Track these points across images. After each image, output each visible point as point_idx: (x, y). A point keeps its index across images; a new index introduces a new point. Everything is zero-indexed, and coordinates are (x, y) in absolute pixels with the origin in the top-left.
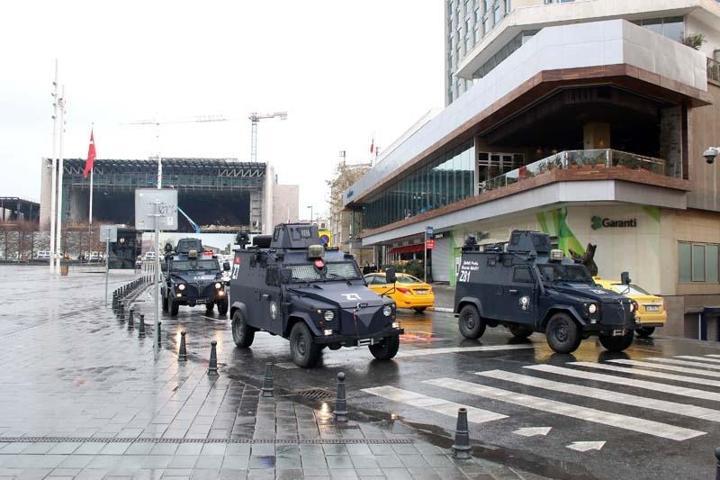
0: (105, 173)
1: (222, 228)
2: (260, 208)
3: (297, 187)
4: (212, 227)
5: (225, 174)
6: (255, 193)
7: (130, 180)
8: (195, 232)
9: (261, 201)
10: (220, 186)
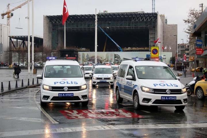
0: (74, 22)
1: (134, 49)
2: (155, 38)
3: (176, 25)
4: (129, 48)
5: (135, 20)
6: (151, 29)
7: (87, 25)
8: (120, 51)
9: (155, 34)
10: (133, 26)
